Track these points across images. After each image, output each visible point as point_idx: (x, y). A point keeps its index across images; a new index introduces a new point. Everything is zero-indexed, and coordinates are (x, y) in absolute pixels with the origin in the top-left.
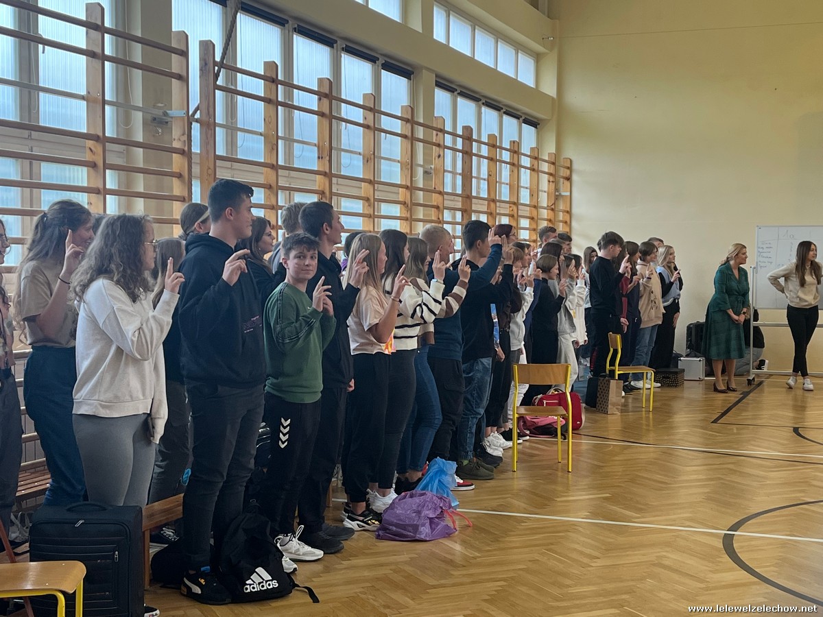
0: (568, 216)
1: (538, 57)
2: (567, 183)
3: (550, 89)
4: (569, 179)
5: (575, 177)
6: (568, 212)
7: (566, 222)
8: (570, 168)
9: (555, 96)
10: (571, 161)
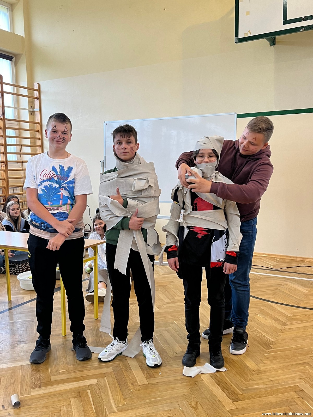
0: (39, 126)
1: (11, 7)
2: (37, 102)
3: (20, 31)
4: (39, 98)
5: (42, 97)
6: (39, 123)
7: (38, 131)
8: (39, 90)
9: (24, 36)
10: (39, 85)
